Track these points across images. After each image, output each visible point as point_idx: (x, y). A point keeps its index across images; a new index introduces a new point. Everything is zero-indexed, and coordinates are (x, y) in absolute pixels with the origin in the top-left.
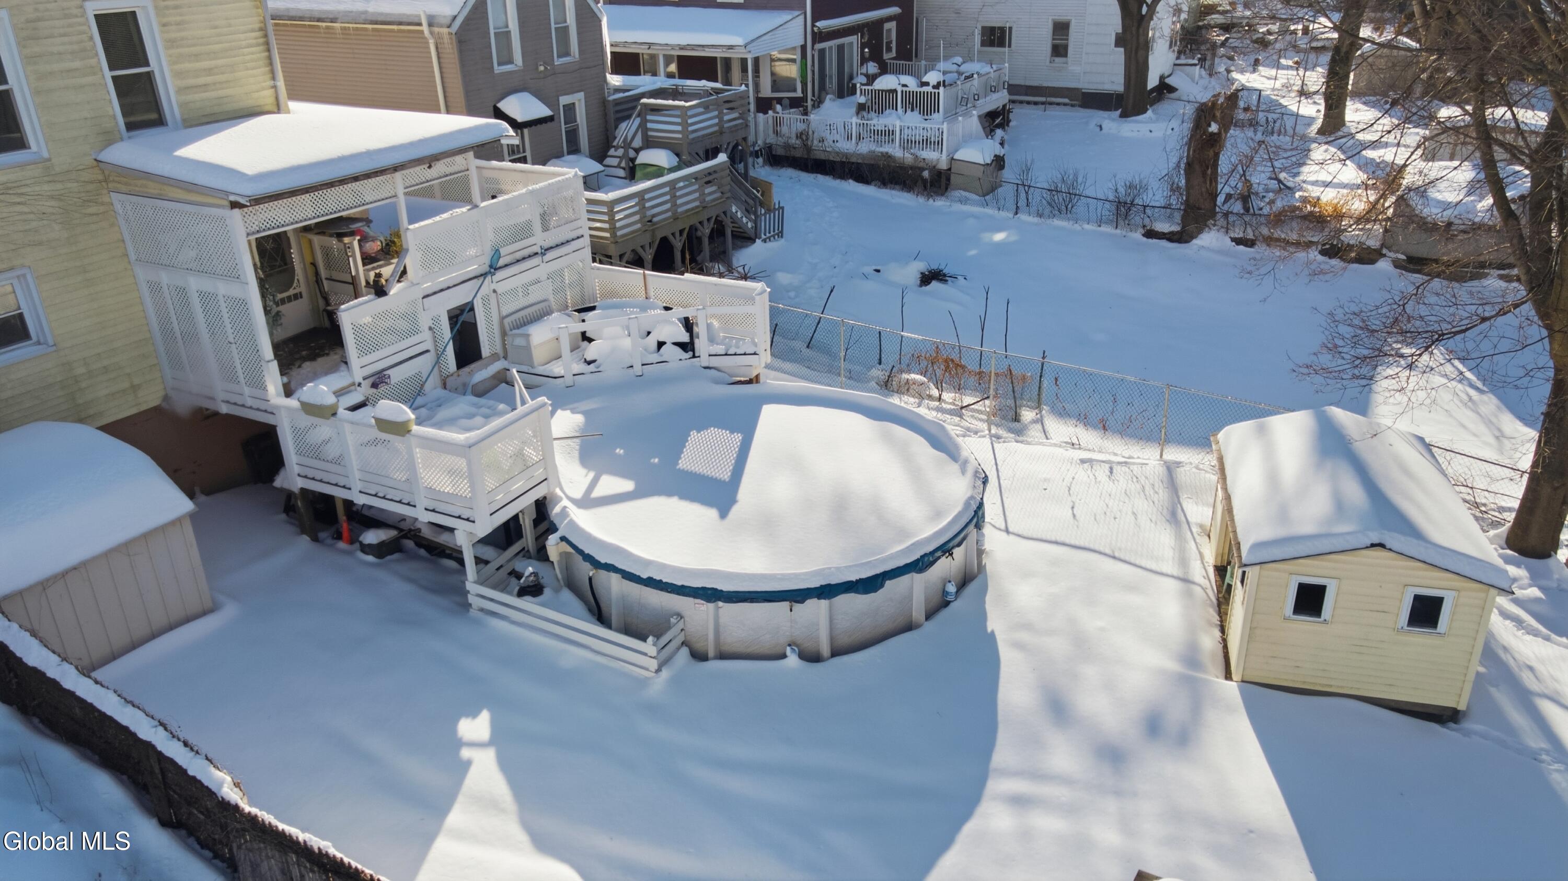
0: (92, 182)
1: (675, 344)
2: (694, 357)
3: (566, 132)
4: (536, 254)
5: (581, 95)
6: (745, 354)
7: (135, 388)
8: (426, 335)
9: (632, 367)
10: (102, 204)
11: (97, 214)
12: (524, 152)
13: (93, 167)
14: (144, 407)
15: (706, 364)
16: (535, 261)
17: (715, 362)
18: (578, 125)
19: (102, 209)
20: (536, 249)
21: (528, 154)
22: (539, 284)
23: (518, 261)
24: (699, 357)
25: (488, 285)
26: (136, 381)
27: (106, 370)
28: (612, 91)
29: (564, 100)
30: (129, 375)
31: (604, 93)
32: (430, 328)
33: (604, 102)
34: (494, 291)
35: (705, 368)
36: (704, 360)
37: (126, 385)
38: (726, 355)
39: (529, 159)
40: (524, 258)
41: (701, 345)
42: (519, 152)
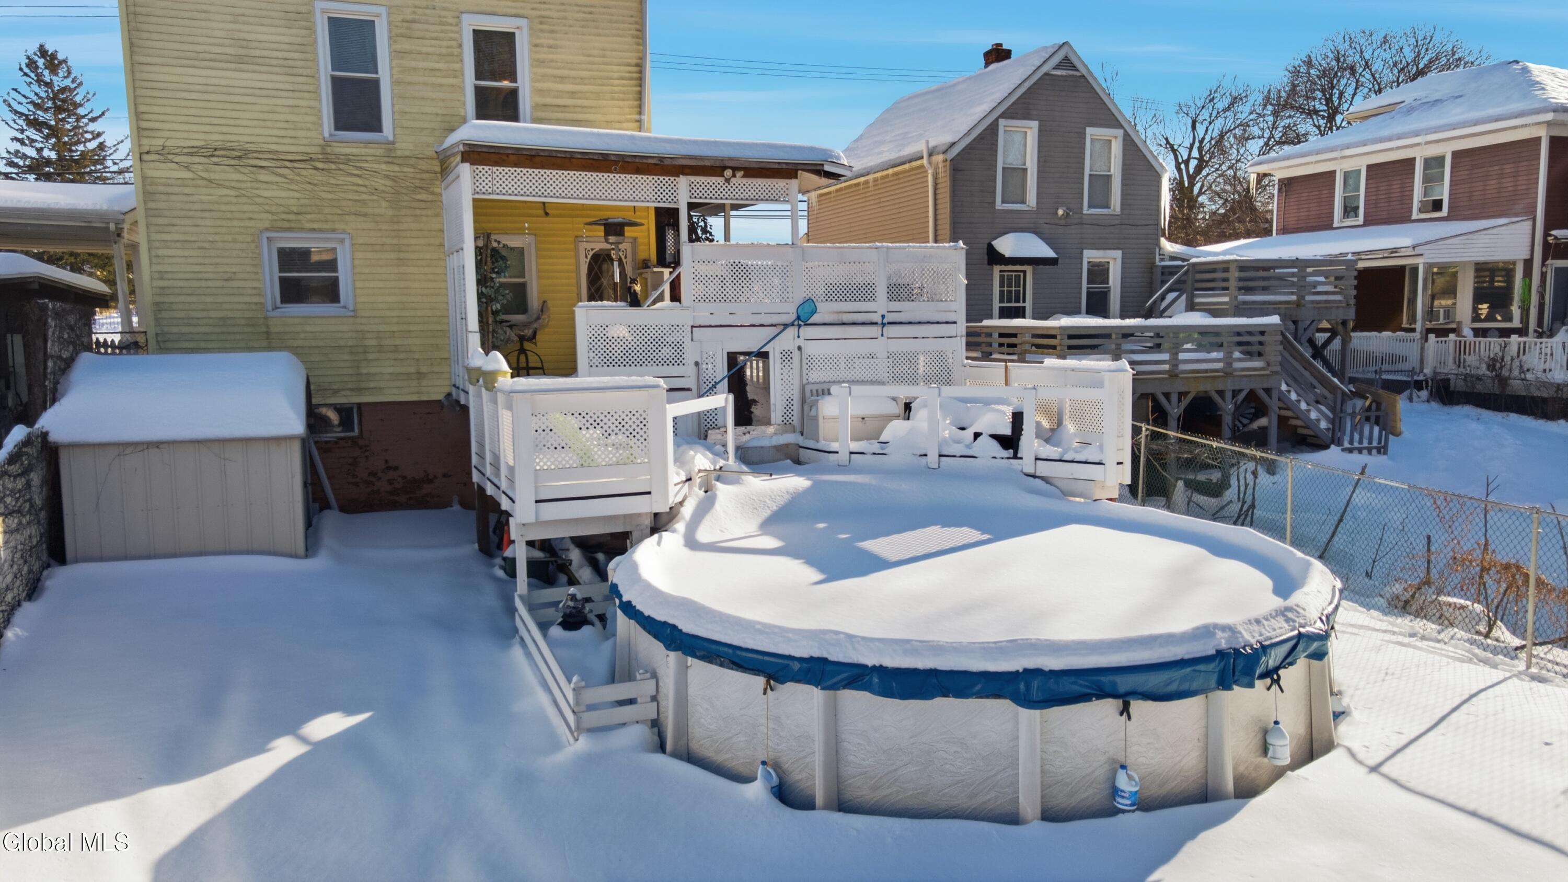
0: (428, 172)
1: (994, 436)
2: (1015, 457)
3: (1088, 293)
4: (876, 323)
5: (1118, 254)
6: (1086, 462)
7: (420, 375)
8: (690, 370)
9: (926, 455)
10: (433, 193)
11: (425, 201)
12: (1024, 301)
13: (432, 159)
14: (425, 398)
15: (1031, 470)
16: (874, 331)
17: (1044, 469)
18: (1109, 288)
19: (430, 197)
20: (876, 318)
21: (1028, 305)
22: (872, 361)
23: (844, 324)
24: (1021, 458)
25: (788, 340)
26: (424, 369)
27: (396, 349)
28: (1167, 258)
29: (1091, 255)
30: (418, 360)
31: (1154, 258)
32: (697, 364)
33: (1152, 266)
34: (800, 348)
35: (1028, 475)
36: (1027, 464)
37: (412, 370)
38: (1060, 461)
39: (1028, 311)
40: (854, 324)
41: (1029, 443)
42: (1017, 301)
